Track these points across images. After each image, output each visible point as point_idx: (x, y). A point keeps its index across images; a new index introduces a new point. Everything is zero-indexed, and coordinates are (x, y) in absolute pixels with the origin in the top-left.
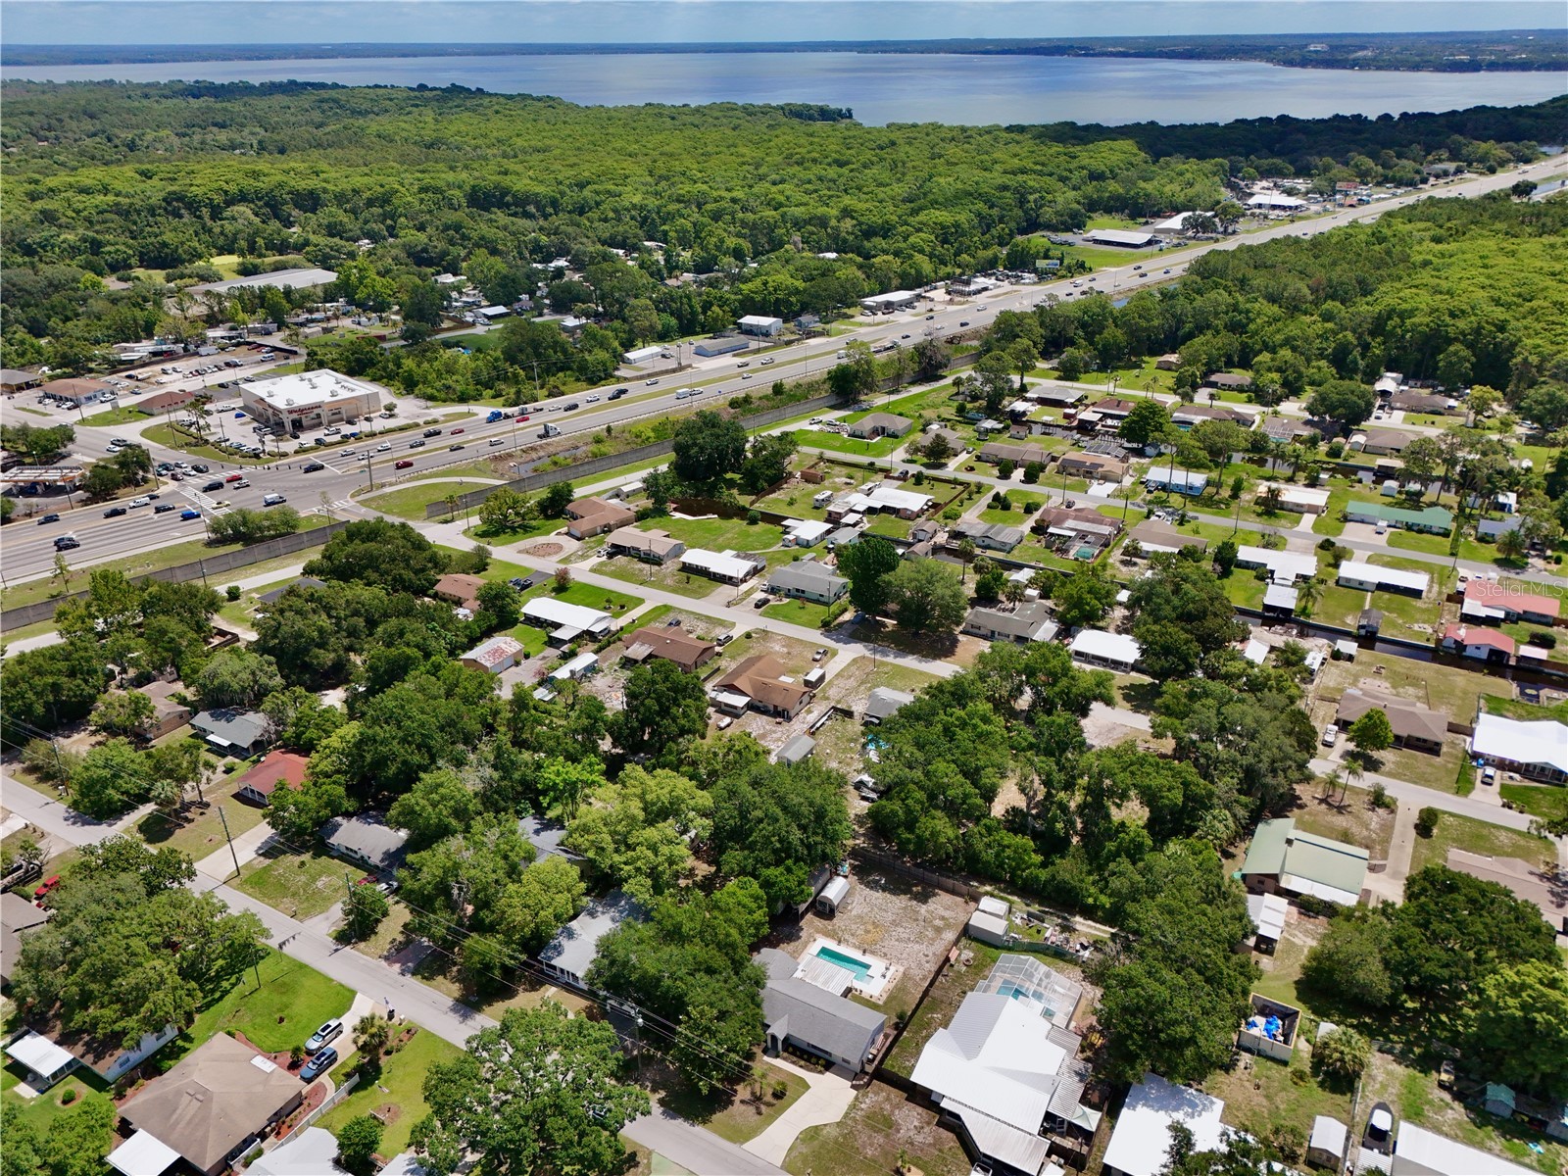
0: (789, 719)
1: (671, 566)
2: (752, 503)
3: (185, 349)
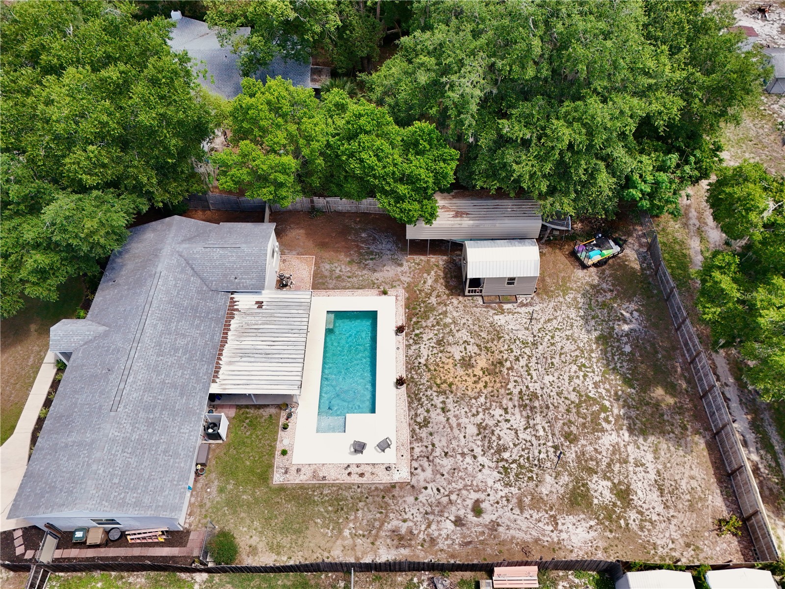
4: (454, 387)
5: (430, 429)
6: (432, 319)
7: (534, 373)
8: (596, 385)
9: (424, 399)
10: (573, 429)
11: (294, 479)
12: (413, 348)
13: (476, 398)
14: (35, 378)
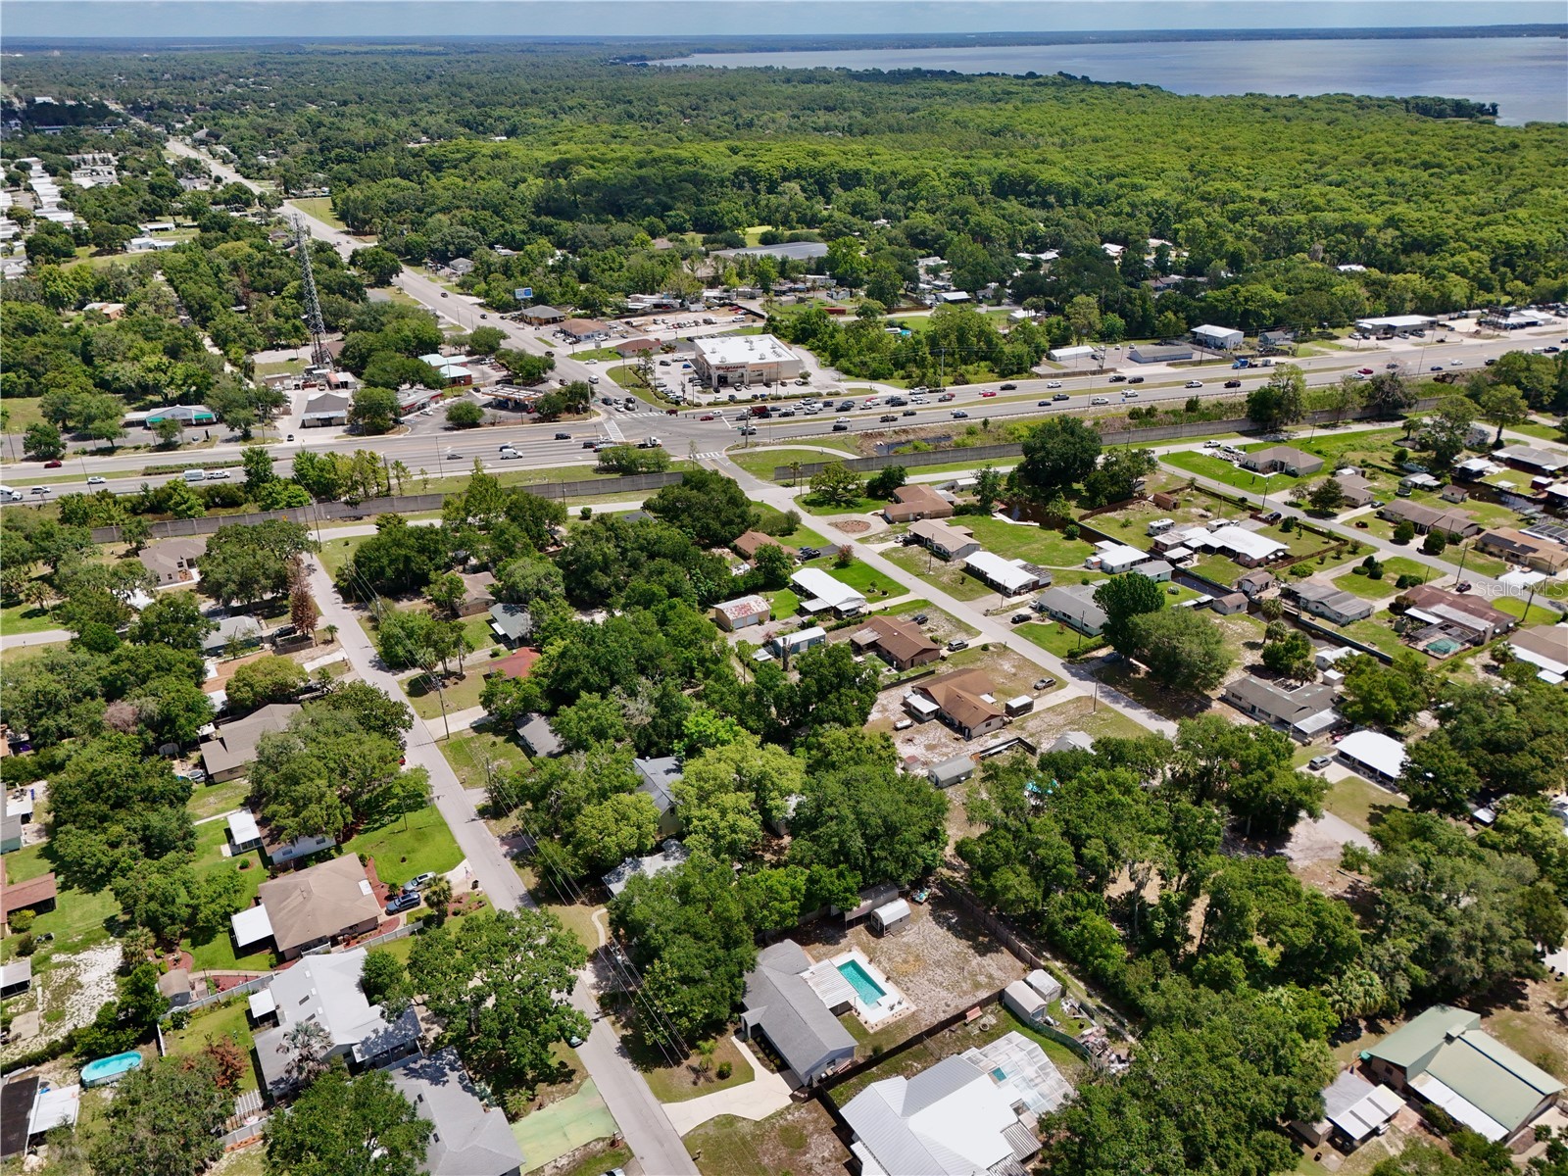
0: (969, 738)
1: (956, 565)
2: (1082, 518)
3: (682, 305)
4: (908, 972)
5: (911, 990)
6: (878, 952)
7: (933, 953)
8: (958, 946)
9: (901, 981)
10: (960, 965)
11: (876, 1029)
12: (881, 966)
13: (919, 972)
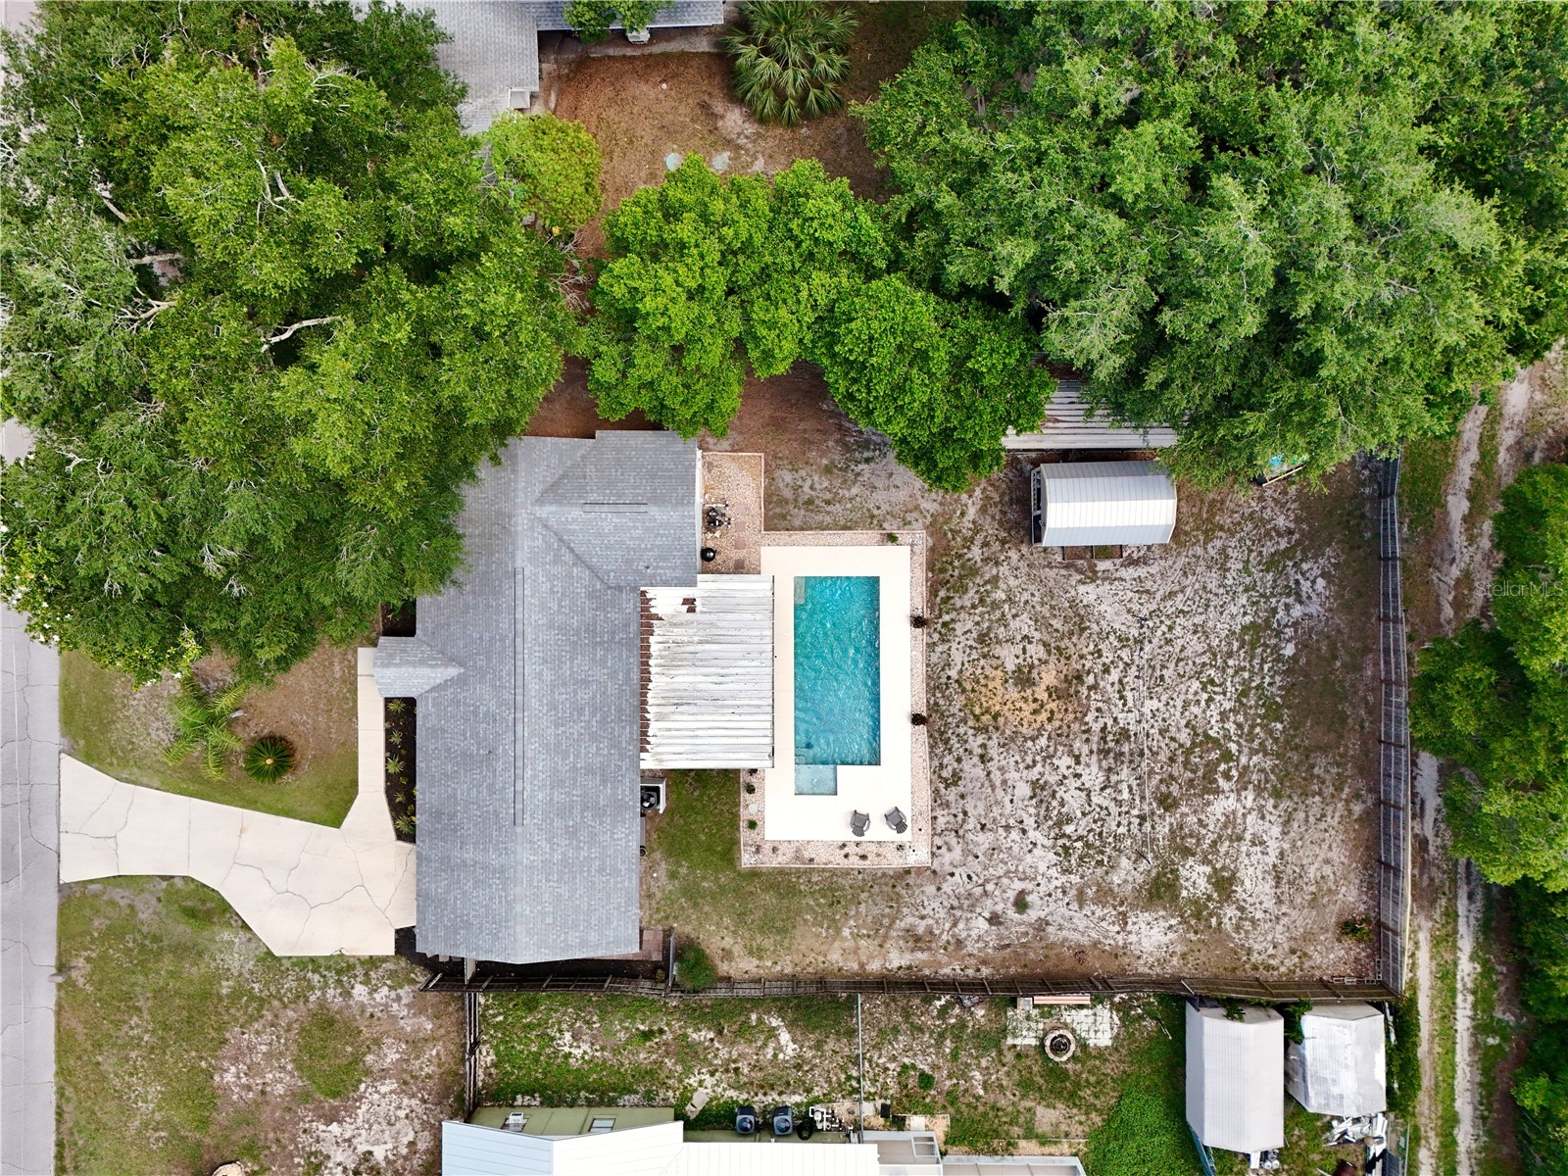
4: (1001, 720)
5: (961, 789)
6: (971, 593)
7: (1129, 695)
8: (1224, 716)
9: (954, 740)
10: (1174, 789)
11: (770, 862)
12: (939, 649)
13: (1033, 739)
14: (355, 701)
